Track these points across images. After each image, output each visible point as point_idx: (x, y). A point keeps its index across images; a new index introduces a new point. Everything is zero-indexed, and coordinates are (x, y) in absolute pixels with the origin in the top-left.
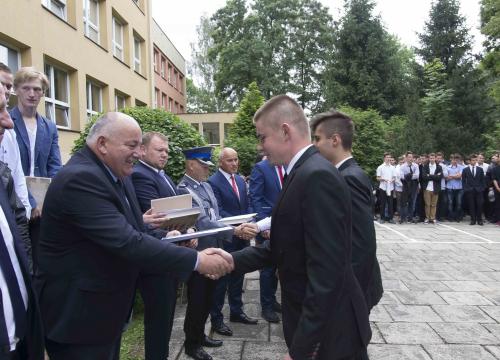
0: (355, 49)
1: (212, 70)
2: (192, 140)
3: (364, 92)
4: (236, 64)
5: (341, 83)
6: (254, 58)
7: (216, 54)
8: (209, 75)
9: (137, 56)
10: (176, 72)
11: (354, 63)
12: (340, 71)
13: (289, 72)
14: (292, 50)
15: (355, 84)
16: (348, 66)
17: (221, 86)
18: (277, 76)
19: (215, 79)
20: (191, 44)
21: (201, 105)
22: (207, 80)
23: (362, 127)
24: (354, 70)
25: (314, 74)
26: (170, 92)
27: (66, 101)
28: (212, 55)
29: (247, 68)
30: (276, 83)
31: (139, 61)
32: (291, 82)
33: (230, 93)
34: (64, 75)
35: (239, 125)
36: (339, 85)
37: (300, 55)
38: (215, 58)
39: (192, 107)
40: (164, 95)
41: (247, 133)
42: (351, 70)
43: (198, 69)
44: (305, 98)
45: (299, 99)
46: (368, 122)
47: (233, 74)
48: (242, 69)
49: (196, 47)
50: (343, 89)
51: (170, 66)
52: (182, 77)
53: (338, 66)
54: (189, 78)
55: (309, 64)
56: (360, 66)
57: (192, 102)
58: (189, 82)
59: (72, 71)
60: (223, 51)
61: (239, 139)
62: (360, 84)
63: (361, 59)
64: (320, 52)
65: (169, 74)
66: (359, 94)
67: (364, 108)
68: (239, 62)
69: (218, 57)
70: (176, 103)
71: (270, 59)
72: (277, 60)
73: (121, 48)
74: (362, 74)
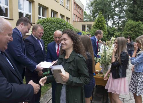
0: (137, 1)
1: (92, 9)
2: (68, 28)
3: (139, 16)
4: (99, 7)
5: (131, 13)
6: (105, 5)
7: (93, 4)
8: (91, 10)
9: (68, 4)
10: (81, 9)
11: (136, 6)
12: (131, 9)
13: (116, 10)
14: (117, 2)
15: (136, 13)
16: (134, 7)
17: (94, 14)
18: (112, 10)
19: (92, 12)
20: (86, 1)
21: (88, 19)
22: (90, 12)
23: (135, 27)
24: (136, 8)
25: (123, 10)
26: (79, 15)
27: (45, 17)
28: (92, 4)
29: (102, 8)
30: (111, 13)
31: (68, 6)
32: (116, 12)
33: (97, 16)
34: (45, 9)
35: (95, 25)
36: (130, 13)
37: (120, 4)
38: (93, 5)
39: (86, 20)
40: (77, 16)
41: (97, 28)
42: (135, 8)
43: (88, 8)
44: (120, 18)
45: (118, 18)
46: (138, 25)
47: (98, 10)
48: (101, 8)
49: (88, 2)
50: (131, 15)
51: (79, 8)
52: (82, 11)
53: (130, 7)
54: (85, 11)
55: (122, 7)
56: (138, 7)
57: (86, 18)
58: (85, 12)
59: (47, 8)
60: (95, 3)
61: (94, 30)
62: (138, 13)
63: (139, 4)
64: (127, 3)
65: (79, 10)
66: (137, 16)
67: (137, 21)
68: (100, 6)
69: (94, 5)
70: (80, 19)
71: (110, 5)
72: (112, 5)
73: (63, 1)
74: (138, 10)
